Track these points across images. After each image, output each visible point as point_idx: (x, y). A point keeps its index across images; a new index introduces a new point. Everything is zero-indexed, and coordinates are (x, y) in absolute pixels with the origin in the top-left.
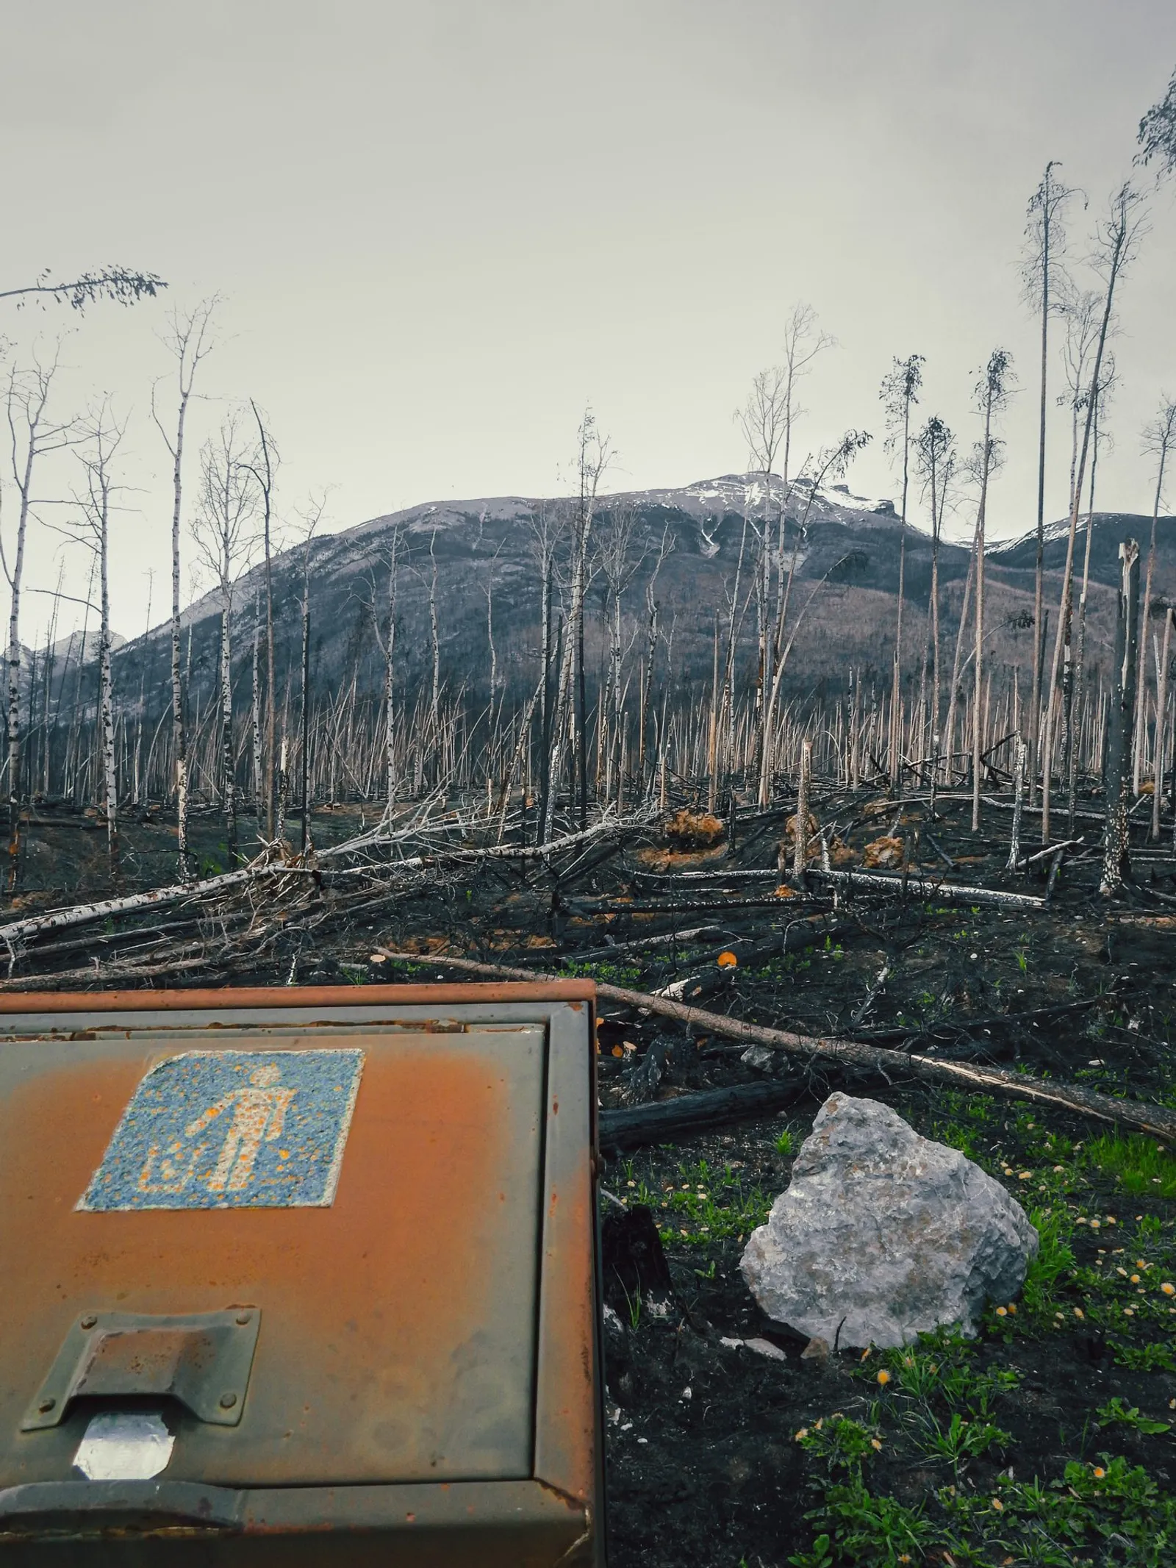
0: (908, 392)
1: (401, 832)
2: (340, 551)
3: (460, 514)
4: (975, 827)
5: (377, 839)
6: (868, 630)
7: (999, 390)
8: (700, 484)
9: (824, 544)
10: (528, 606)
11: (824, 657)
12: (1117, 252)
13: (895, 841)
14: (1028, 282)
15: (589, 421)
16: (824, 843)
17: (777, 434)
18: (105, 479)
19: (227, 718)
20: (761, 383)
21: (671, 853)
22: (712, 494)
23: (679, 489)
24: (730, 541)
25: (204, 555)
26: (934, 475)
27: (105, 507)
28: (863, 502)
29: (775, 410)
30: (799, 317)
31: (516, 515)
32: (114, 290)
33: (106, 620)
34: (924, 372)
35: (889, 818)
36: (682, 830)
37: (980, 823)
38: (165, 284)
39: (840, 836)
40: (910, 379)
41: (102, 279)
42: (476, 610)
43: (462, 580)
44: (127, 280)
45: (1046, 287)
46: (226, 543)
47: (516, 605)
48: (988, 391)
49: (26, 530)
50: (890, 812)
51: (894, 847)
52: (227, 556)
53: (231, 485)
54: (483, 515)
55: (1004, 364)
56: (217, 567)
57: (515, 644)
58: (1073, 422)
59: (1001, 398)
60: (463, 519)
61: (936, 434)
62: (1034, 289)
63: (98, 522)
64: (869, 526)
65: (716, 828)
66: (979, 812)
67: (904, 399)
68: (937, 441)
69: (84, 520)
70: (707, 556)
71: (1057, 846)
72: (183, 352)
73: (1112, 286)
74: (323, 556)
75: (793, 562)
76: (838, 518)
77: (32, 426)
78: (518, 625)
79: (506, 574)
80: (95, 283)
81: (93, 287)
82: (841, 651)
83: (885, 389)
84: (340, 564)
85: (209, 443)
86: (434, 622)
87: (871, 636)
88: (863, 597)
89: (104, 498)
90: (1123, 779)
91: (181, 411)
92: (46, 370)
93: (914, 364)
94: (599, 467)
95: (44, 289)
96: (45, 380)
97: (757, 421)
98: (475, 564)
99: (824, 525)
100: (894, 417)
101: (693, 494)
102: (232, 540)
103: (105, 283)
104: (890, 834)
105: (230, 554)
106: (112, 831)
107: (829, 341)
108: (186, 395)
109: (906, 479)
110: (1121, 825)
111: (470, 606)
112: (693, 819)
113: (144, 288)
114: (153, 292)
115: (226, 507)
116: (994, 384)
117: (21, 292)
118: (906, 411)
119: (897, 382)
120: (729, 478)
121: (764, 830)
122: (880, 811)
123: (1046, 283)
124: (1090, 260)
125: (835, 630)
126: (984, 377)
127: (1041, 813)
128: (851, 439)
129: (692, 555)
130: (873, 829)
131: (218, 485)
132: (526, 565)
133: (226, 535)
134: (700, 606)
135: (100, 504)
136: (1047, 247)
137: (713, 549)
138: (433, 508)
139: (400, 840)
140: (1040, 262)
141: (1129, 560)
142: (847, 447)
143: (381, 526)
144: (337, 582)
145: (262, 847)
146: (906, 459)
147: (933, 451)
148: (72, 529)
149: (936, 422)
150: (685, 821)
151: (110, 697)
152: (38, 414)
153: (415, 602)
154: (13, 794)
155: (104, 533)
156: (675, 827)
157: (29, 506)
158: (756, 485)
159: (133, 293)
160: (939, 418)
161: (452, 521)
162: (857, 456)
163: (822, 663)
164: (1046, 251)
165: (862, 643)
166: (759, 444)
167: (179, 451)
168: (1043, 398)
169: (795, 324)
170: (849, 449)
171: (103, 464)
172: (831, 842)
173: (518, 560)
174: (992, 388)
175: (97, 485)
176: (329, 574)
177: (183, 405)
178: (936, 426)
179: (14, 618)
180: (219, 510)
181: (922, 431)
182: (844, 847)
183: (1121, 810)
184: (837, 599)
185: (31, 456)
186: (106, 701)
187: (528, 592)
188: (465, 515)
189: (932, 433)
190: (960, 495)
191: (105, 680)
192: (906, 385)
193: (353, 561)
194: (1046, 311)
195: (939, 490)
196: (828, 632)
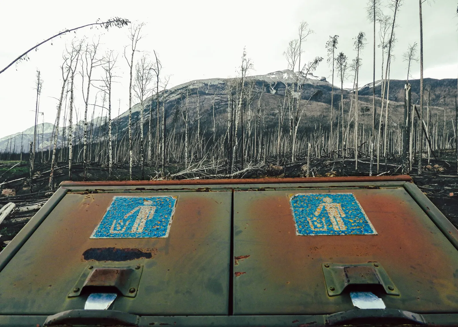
0: (334, 46)
1: (194, 170)
2: (170, 94)
3: (203, 83)
4: (356, 168)
5: (188, 172)
6: (319, 114)
7: (361, 43)
8: (270, 74)
9: (306, 90)
10: (222, 108)
11: (306, 121)
12: (397, 3)
13: (334, 172)
14: (369, 14)
15: (245, 55)
16: (313, 173)
17: (296, 58)
18: (110, 74)
19: (142, 139)
20: (291, 44)
21: (267, 176)
22: (274, 76)
23: (264, 75)
24: (279, 89)
25: (136, 94)
26: (341, 69)
27: (110, 82)
28: (317, 78)
29: (295, 52)
30: (303, 25)
31: (219, 83)
32: (116, 24)
33: (110, 112)
34: (338, 40)
35: (330, 166)
36: (271, 170)
37: (358, 167)
38: (130, 22)
39: (317, 171)
40: (334, 42)
41: (113, 21)
42: (207, 110)
43: (203, 101)
44: (120, 21)
45: (375, 15)
46: (142, 91)
47: (218, 108)
48: (358, 44)
49: (90, 88)
50: (331, 164)
51: (334, 174)
52: (142, 94)
53: (144, 75)
54: (209, 83)
55: (362, 36)
56: (140, 98)
57: (218, 119)
58: (382, 53)
59: (362, 46)
60: (204, 84)
61: (342, 57)
62: (371, 15)
63: (109, 86)
64: (319, 84)
65: (280, 169)
66: (357, 164)
67: (333, 47)
68: (342, 59)
69: (105, 85)
70: (272, 94)
71: (382, 173)
72: (133, 39)
73: (395, 13)
74: (165, 95)
75: (296, 95)
76: (310, 82)
77: (92, 60)
78: (219, 114)
79: (216, 100)
80: (111, 22)
81: (111, 23)
82: (311, 120)
83: (327, 45)
84: (170, 97)
85: (138, 64)
86: (198, 112)
87: (320, 115)
88: (317, 104)
89: (110, 79)
90: (407, 152)
91: (132, 55)
92: (96, 45)
93: (335, 38)
94: (246, 68)
95: (98, 24)
96: (96, 48)
97: (290, 55)
98: (207, 97)
99: (306, 84)
100: (330, 53)
101: (268, 76)
102: (144, 90)
103: (114, 22)
104: (332, 171)
105: (143, 94)
106: (111, 170)
107: (311, 32)
108: (134, 51)
109: (333, 70)
110: (407, 166)
111: (205, 109)
112: (274, 167)
113: (124, 23)
114: (127, 24)
115: (142, 81)
116: (360, 42)
117: (92, 24)
118: (333, 51)
119: (331, 43)
120: (279, 72)
121: (294, 170)
122: (328, 164)
123: (375, 13)
124: (389, 6)
125: (309, 114)
126: (357, 40)
127: (377, 164)
128: (317, 59)
129: (268, 93)
130: (326, 169)
131: (140, 75)
132: (221, 97)
133: (142, 89)
134: (270, 108)
135: (109, 80)
136: (375, 3)
137: (274, 92)
138: (195, 82)
139: (194, 172)
140: (373, 8)
141: (408, 89)
142: (316, 62)
143: (181, 87)
144: (169, 103)
145: (155, 174)
146: (333, 64)
147: (341, 62)
148: (101, 88)
149: (342, 54)
150: (271, 167)
151: (111, 133)
152: (93, 57)
153: (190, 108)
154: (85, 160)
155: (110, 88)
156: (269, 169)
157: (91, 82)
158: (286, 73)
159: (121, 25)
160: (342, 53)
161: (201, 85)
162: (319, 64)
163: (305, 123)
164: (375, 4)
165: (317, 118)
166: (291, 61)
167: (132, 66)
168: (374, 46)
169: (301, 27)
170: (317, 62)
171: (110, 70)
172: (315, 173)
173: (219, 96)
174: (359, 43)
175: (108, 76)
176: (166, 100)
177: (133, 53)
178: (342, 55)
179: (86, 112)
180: (140, 82)
181: (338, 56)
182: (319, 174)
183: (407, 162)
184: (310, 105)
185: (91, 68)
186: (110, 134)
187: (222, 105)
188: (204, 83)
189: (341, 57)
190: (348, 75)
191: (110, 129)
192: (333, 44)
193: (173, 97)
194: (375, 21)
195: (343, 73)
196: (307, 114)
